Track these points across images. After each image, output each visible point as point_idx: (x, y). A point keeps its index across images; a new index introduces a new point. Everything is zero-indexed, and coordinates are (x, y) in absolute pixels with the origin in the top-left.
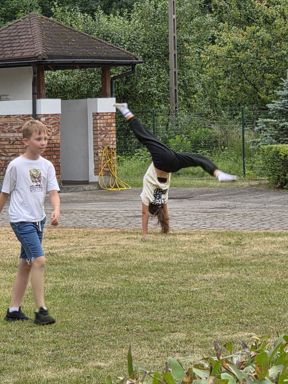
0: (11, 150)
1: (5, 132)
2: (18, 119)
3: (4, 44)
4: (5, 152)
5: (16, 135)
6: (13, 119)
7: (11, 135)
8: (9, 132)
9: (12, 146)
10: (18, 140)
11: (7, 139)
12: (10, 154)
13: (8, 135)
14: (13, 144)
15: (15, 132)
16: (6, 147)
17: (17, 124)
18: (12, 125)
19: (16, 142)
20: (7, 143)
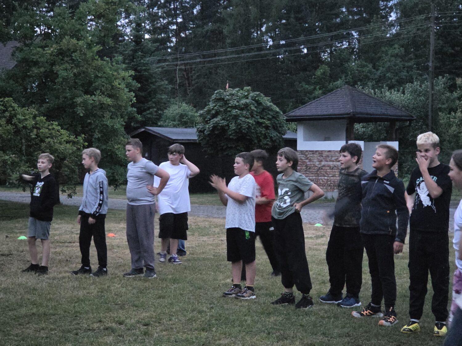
0: (332, 173)
1: (327, 161)
2: (336, 153)
3: (328, 105)
4: (327, 174)
5: (335, 163)
6: (333, 153)
7: (331, 163)
8: (330, 161)
9: (331, 171)
10: (335, 167)
11: (329, 166)
12: (330, 175)
13: (329, 163)
14: (332, 169)
15: (334, 161)
16: (328, 171)
17: (335, 156)
18: (332, 157)
19: (335, 168)
20: (328, 168)
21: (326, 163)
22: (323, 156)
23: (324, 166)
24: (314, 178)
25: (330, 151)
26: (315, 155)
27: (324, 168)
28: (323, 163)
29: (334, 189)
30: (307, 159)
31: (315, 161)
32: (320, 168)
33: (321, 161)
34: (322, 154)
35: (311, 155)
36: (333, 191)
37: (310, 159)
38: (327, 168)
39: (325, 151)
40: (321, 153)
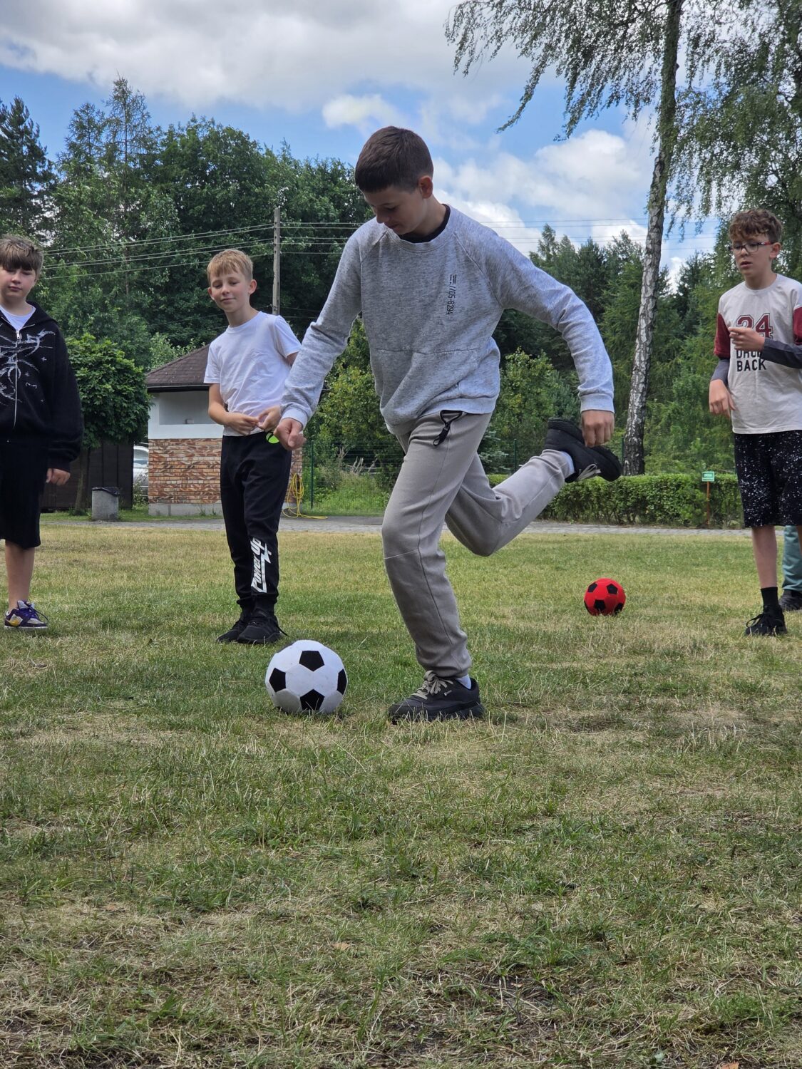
0: (211, 474)
1: (203, 456)
4: (203, 476)
6: (213, 443)
7: (211, 458)
8: (208, 455)
9: (211, 470)
11: (206, 463)
12: (209, 478)
13: (207, 458)
14: (212, 468)
16: (205, 470)
18: (212, 448)
20: (205, 466)
21: (201, 458)
22: (195, 448)
23: (197, 463)
24: (180, 482)
25: (207, 440)
26: (181, 447)
27: (197, 466)
28: (195, 459)
29: (215, 499)
30: (166, 453)
31: (181, 455)
32: (189, 466)
33: (193, 455)
34: (194, 444)
35: (174, 447)
36: (213, 503)
37: (172, 453)
38: (203, 466)
39: (200, 440)
40: (191, 443)
